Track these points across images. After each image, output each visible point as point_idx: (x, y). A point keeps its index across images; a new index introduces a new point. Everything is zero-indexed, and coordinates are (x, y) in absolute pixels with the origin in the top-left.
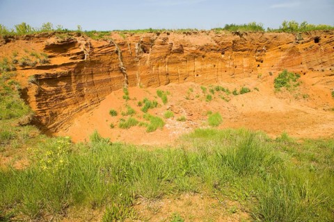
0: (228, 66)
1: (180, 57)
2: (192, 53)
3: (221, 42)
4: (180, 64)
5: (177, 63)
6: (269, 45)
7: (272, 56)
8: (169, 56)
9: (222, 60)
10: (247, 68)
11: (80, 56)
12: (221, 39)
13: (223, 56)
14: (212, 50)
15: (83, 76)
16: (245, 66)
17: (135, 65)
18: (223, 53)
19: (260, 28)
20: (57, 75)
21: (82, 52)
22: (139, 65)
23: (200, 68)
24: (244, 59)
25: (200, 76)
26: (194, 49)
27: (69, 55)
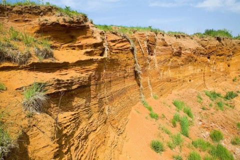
0: (212, 70)
1: (179, 61)
2: (188, 57)
3: (207, 47)
4: (178, 69)
5: (177, 67)
6: (235, 50)
7: (237, 60)
8: (171, 60)
9: (208, 64)
10: (223, 72)
11: (98, 50)
12: (208, 43)
13: (209, 60)
14: (201, 54)
15: (103, 86)
16: (222, 70)
17: (146, 68)
18: (209, 58)
19: (230, 36)
20: (72, 83)
21: (101, 44)
22: (149, 68)
23: (192, 72)
24: (221, 64)
25: (192, 81)
26: (189, 52)
27: (81, 47)
